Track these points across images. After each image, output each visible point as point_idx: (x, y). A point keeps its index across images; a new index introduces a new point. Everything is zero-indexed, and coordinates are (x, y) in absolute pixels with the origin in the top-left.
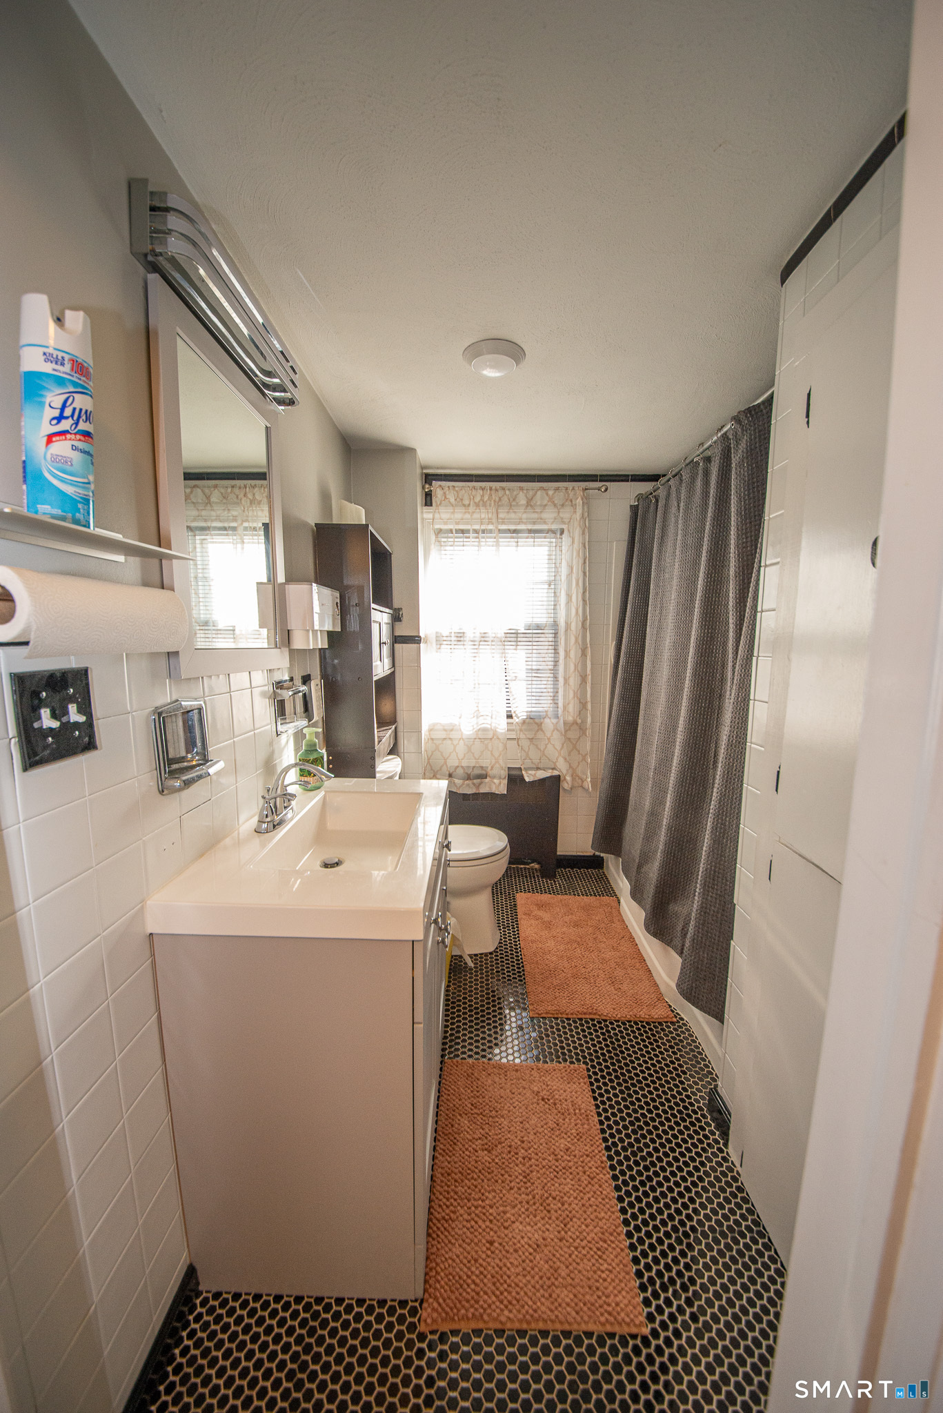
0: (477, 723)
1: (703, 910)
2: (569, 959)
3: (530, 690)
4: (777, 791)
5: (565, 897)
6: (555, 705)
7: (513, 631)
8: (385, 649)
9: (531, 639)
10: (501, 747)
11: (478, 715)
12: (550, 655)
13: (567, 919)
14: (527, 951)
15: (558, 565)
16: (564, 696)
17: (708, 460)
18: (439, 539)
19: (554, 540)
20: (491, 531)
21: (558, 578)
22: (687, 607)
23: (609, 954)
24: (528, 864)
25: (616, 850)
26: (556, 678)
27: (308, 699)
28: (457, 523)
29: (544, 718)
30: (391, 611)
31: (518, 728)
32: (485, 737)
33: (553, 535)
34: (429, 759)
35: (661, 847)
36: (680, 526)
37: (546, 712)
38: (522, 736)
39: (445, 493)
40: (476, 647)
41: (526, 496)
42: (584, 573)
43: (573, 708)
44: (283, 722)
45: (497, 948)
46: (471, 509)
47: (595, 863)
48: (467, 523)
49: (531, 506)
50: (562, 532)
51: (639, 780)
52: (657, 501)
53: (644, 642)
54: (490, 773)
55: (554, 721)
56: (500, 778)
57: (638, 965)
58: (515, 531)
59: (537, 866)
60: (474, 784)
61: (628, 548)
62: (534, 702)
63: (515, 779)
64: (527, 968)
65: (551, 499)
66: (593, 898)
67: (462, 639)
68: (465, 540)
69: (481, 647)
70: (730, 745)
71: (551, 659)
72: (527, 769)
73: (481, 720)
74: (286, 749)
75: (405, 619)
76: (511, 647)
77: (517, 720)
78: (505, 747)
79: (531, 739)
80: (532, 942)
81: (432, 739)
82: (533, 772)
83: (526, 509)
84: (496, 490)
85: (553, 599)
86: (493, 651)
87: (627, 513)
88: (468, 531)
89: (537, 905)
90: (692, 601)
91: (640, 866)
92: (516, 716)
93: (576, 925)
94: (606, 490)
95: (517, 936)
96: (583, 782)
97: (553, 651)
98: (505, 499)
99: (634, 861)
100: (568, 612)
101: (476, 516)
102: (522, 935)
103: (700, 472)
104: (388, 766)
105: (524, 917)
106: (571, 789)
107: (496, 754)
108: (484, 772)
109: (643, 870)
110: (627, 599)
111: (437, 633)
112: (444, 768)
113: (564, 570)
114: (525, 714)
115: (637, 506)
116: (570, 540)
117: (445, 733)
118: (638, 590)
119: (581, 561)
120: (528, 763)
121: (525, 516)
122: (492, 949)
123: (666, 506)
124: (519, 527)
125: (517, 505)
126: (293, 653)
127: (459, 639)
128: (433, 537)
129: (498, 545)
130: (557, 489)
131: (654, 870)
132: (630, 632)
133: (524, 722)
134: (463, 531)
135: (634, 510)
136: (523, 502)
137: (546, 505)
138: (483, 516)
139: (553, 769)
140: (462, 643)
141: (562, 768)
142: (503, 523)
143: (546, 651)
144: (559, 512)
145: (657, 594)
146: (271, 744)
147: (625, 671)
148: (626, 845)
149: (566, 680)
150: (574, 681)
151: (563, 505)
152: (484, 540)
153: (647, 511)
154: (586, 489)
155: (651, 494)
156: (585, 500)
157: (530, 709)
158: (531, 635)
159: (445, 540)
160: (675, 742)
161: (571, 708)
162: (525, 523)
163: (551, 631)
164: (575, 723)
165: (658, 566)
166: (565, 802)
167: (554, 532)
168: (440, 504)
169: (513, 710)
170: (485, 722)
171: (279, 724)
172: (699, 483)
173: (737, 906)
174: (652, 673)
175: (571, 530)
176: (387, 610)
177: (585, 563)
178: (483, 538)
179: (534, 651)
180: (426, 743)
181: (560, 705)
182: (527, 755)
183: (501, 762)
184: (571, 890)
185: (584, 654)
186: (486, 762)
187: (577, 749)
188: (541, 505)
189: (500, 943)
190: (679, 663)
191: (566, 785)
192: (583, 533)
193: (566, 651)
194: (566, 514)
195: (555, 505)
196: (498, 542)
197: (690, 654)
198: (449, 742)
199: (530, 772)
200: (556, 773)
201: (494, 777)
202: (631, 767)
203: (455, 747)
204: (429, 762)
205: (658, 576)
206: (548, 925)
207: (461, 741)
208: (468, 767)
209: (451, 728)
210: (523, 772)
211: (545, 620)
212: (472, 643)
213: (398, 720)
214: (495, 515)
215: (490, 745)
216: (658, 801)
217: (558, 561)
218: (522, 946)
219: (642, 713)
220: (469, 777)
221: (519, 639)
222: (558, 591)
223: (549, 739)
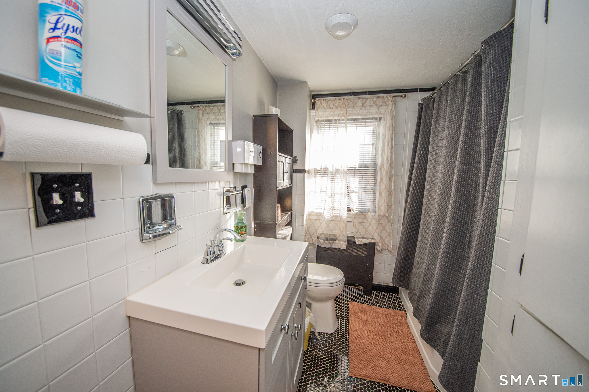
0: (332, 213)
1: (459, 336)
2: (375, 344)
3: (361, 198)
4: (520, 272)
5: (376, 307)
6: (374, 206)
7: (353, 168)
8: (287, 175)
9: (362, 172)
10: (344, 225)
11: (333, 209)
12: (372, 181)
13: (376, 320)
14: (352, 335)
15: (378, 135)
16: (379, 201)
17: (466, 72)
18: (318, 125)
19: (376, 123)
20: (343, 120)
21: (377, 142)
22: (452, 154)
23: (398, 345)
24: (357, 286)
25: (407, 286)
26: (375, 192)
27: (244, 197)
28: (327, 117)
29: (367, 212)
30: (291, 158)
31: (354, 216)
32: (336, 220)
33: (375, 120)
34: (308, 229)
35: (432, 291)
36: (448, 110)
37: (369, 209)
38: (356, 221)
39: (321, 103)
40: (334, 176)
41: (362, 102)
42: (392, 139)
43: (384, 208)
44: (228, 208)
45: (336, 331)
46: (334, 109)
47: (394, 290)
48: (331, 117)
49: (364, 106)
50: (380, 118)
51: (420, 249)
52: (434, 100)
53: (425, 174)
54: (338, 238)
55: (373, 214)
56: (343, 241)
57: (415, 354)
58: (355, 119)
59: (361, 288)
60: (329, 243)
61: (417, 125)
62: (363, 204)
63: (351, 242)
64: (351, 346)
65: (374, 102)
66: (391, 310)
67: (327, 172)
68: (330, 125)
69: (336, 176)
70: (481, 236)
71: (372, 183)
72: (358, 238)
73: (334, 212)
74: (229, 221)
75: (298, 162)
76: (352, 176)
77: (353, 213)
78: (346, 226)
79: (360, 223)
80: (356, 331)
81: (310, 219)
82: (361, 240)
83: (361, 108)
84: (347, 100)
85: (375, 152)
86: (342, 178)
87: (417, 108)
88: (332, 120)
89: (360, 310)
90: (455, 150)
91: (419, 298)
92: (353, 210)
93: (380, 325)
94: (405, 96)
95: (347, 325)
96: (388, 247)
97: (374, 179)
98: (351, 104)
99: (416, 294)
100: (383, 159)
101: (336, 113)
102: (350, 326)
103: (461, 79)
104: (285, 231)
105: (352, 316)
106: (381, 250)
107: (342, 229)
108: (335, 237)
109: (421, 301)
110: (416, 152)
111: (315, 169)
112: (315, 234)
113: (381, 138)
114: (358, 210)
115: (423, 104)
116: (385, 122)
117: (316, 217)
118: (422, 147)
119: (390, 133)
120: (358, 235)
121: (361, 112)
122: (333, 332)
123: (440, 102)
124: (357, 117)
125: (357, 106)
126: (236, 174)
127: (325, 172)
128: (315, 124)
129: (346, 127)
130: (378, 97)
131: (428, 302)
132: (417, 169)
133: (357, 214)
134: (329, 121)
135: (421, 106)
136: (361, 105)
137: (372, 106)
138: (339, 113)
139: (372, 239)
140: (327, 174)
141: (376, 239)
142: (349, 115)
143: (369, 179)
144: (379, 109)
145: (433, 148)
146: (219, 218)
147: (414, 189)
148: (412, 283)
149: (380, 194)
150: (385, 194)
151: (381, 105)
152: (339, 124)
153: (428, 105)
154: (394, 97)
155: (431, 96)
156: (393, 102)
157: (360, 207)
158: (362, 170)
159: (321, 125)
160: (443, 230)
161: (382, 208)
162: (361, 115)
163: (373, 169)
164: (385, 216)
165: (435, 133)
166: (377, 257)
167: (376, 119)
168: (319, 108)
169: (351, 207)
170: (337, 212)
171: (226, 208)
172: (460, 86)
173: (483, 341)
174: (430, 191)
175: (385, 118)
176: (289, 157)
177: (392, 134)
178: (339, 123)
179: (364, 178)
180: (307, 221)
181: (377, 206)
182: (358, 230)
183: (344, 233)
184: (379, 304)
185: (390, 180)
186: (336, 232)
187: (385, 230)
188: (369, 106)
189: (338, 328)
190: (447, 186)
191: (378, 248)
192: (392, 119)
193: (380, 178)
194: (383, 109)
195: (377, 105)
196: (346, 125)
197: (454, 180)
198: (318, 221)
199: (359, 239)
200: (373, 241)
201: (340, 240)
202: (416, 242)
203: (321, 224)
204: (308, 230)
205: (434, 139)
206: (365, 323)
207: (324, 221)
208: (327, 234)
209: (320, 214)
210: (355, 239)
211: (370, 163)
212: (331, 174)
213: (293, 209)
214: (345, 112)
215: (338, 224)
216: (432, 263)
217: (378, 133)
218: (349, 332)
219: (423, 212)
220: (327, 240)
221: (356, 172)
222: (377, 148)
223: (370, 223)
